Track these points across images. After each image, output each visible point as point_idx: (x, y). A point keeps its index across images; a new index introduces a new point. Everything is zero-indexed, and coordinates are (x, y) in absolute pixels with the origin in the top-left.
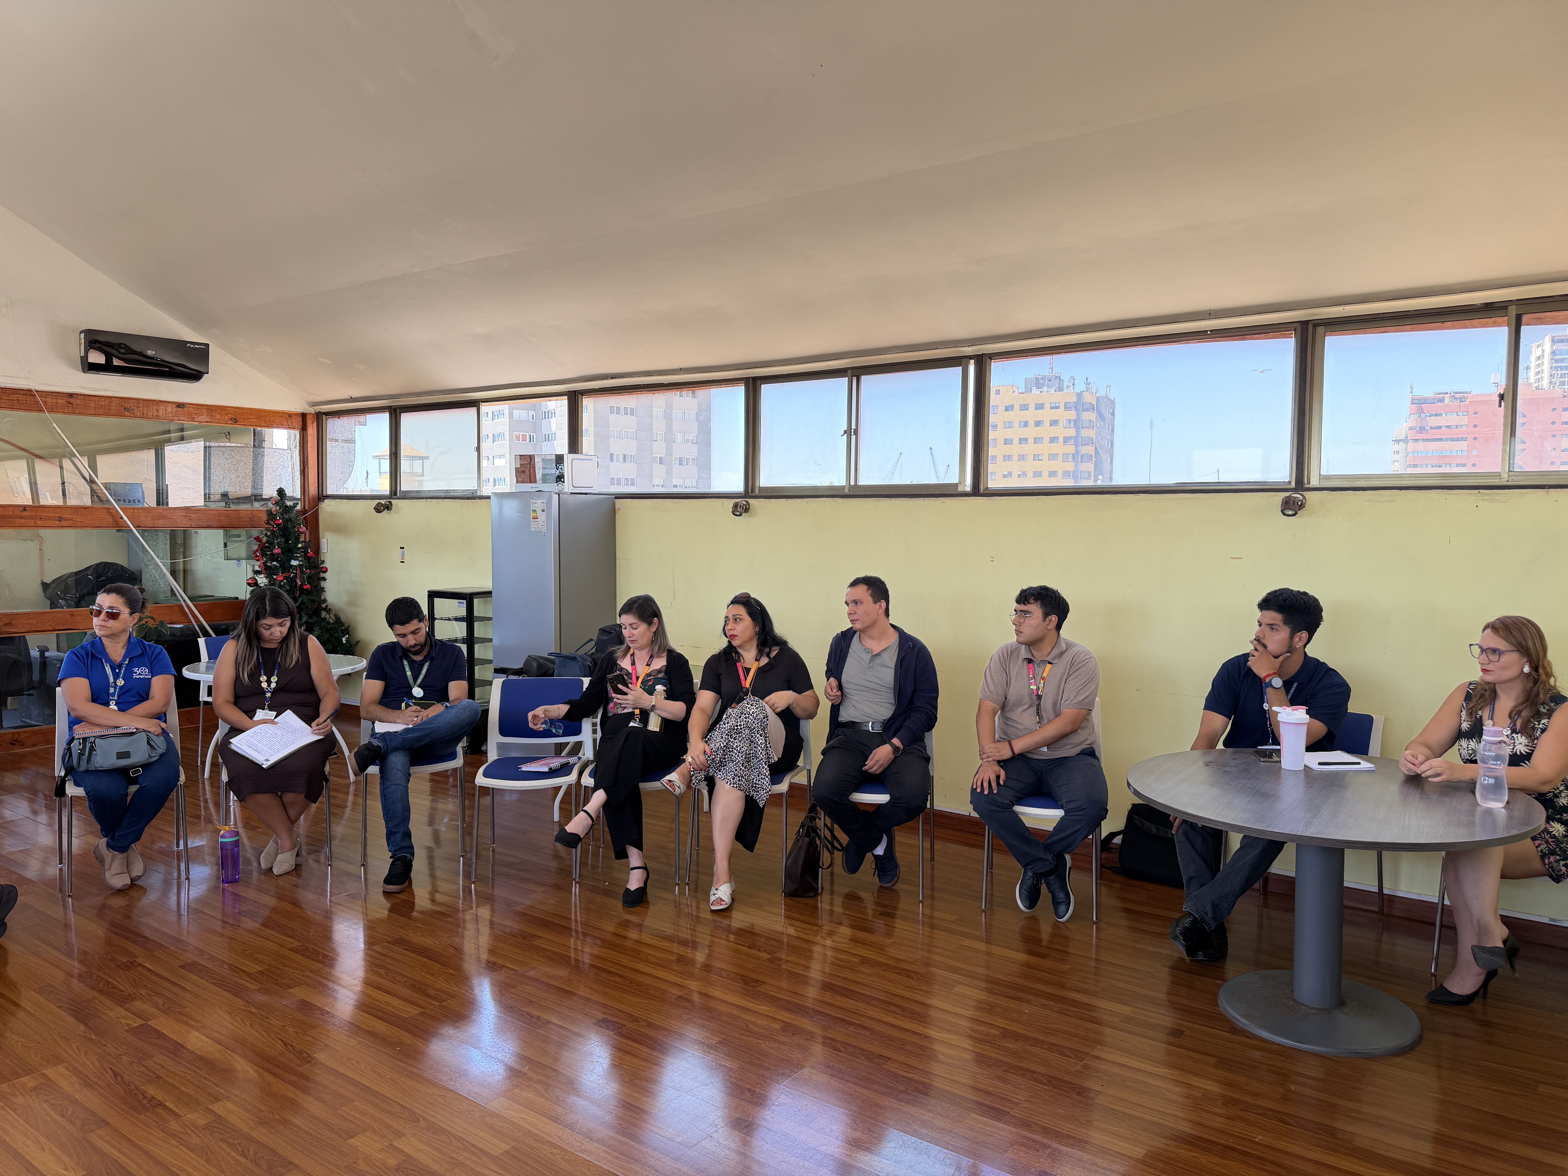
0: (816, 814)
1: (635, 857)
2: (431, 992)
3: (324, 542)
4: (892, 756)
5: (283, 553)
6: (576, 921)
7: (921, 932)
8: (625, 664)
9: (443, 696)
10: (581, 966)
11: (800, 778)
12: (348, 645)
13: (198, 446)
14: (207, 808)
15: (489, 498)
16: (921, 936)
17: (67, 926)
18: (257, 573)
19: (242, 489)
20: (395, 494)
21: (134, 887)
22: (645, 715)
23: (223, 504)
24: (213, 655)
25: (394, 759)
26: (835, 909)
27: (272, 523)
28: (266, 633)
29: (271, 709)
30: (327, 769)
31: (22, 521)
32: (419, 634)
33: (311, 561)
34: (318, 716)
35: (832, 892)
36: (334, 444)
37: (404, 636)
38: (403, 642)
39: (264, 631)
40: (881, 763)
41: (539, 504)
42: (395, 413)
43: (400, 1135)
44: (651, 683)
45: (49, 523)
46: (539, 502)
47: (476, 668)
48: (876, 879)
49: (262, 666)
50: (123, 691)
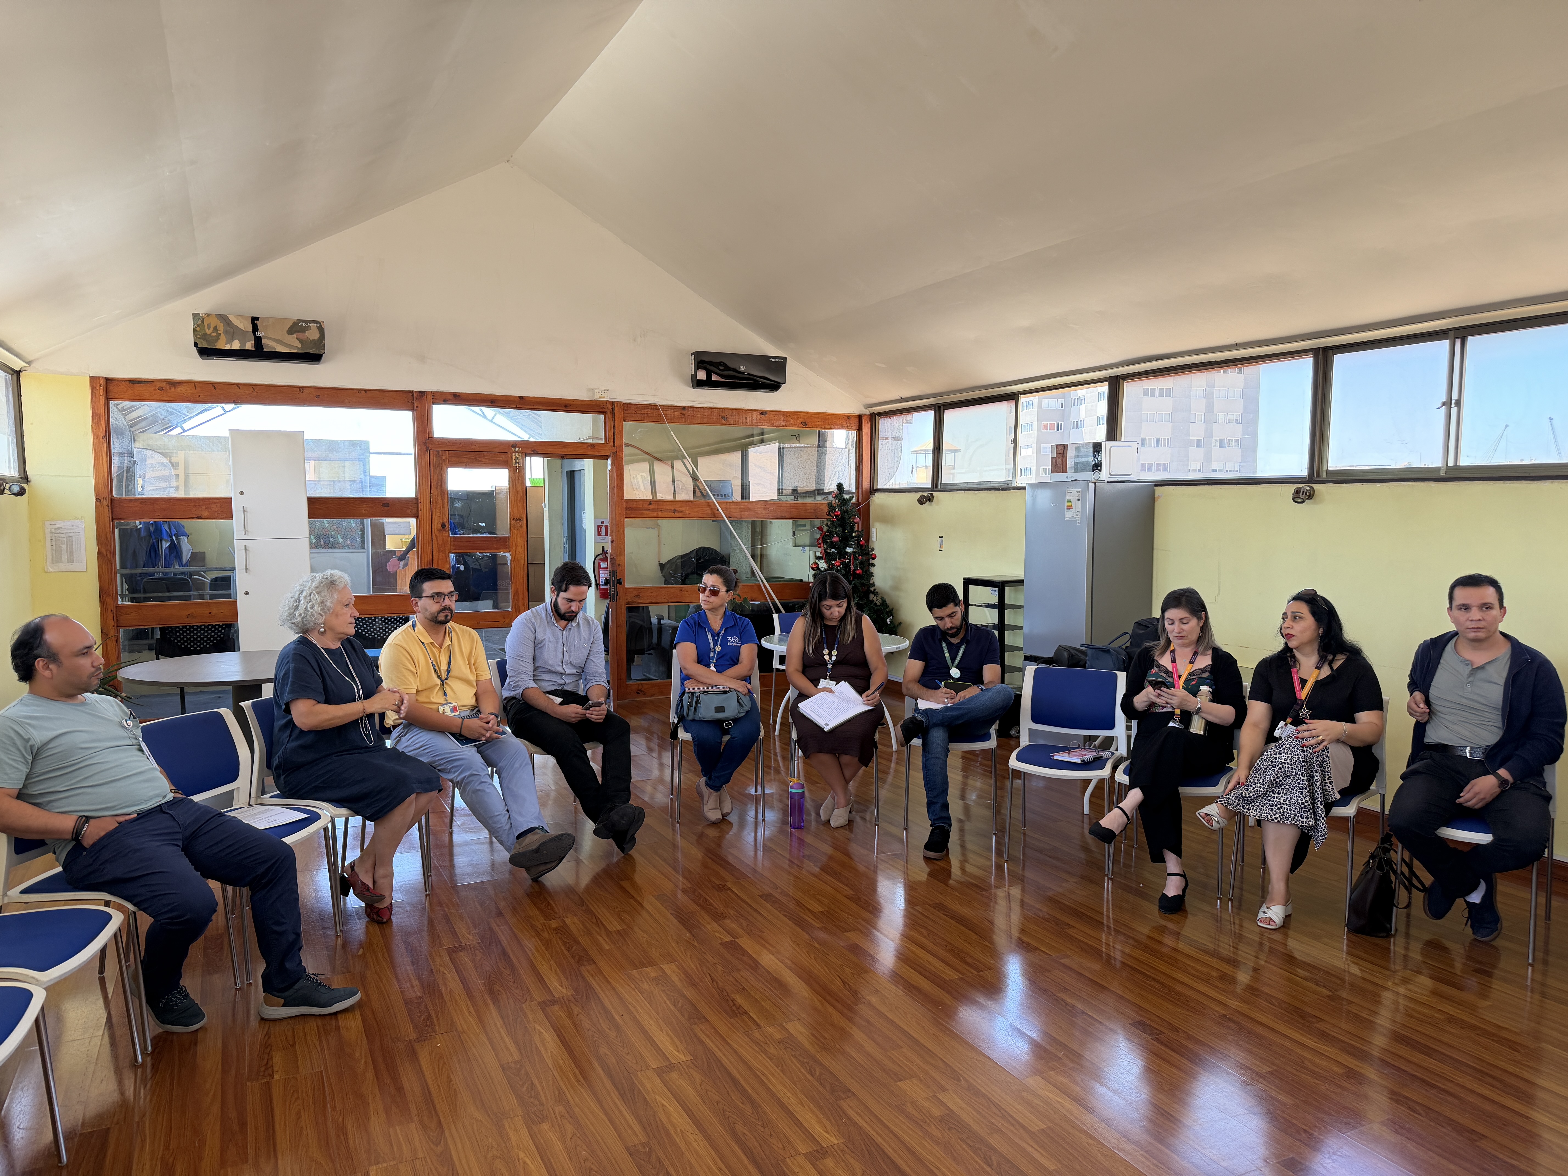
0: (1391, 845)
1: (1172, 863)
2: (969, 960)
3: (873, 531)
4: (1498, 790)
5: (840, 541)
6: (1108, 917)
7: (1529, 999)
8: (1165, 661)
9: (978, 680)
10: (1113, 962)
11: (1371, 803)
12: (892, 626)
13: (774, 446)
14: (776, 760)
15: (1024, 488)
16: (1528, 1004)
17: (674, 846)
18: (819, 558)
19: (809, 485)
20: (937, 486)
21: (723, 822)
22: (1186, 717)
23: (793, 498)
24: (786, 628)
25: (935, 734)
26: (1411, 954)
27: (832, 515)
28: (827, 613)
29: (832, 679)
30: (877, 736)
31: (648, 512)
32: (955, 618)
33: (863, 548)
34: (868, 688)
35: (1407, 935)
36: (885, 441)
37: (942, 618)
38: (941, 624)
39: (825, 611)
40: (1482, 796)
41: (1074, 493)
42: (939, 410)
43: (944, 1089)
44: (1194, 682)
45: (666, 514)
46: (1074, 491)
47: (1006, 654)
48: (1469, 930)
49: (825, 641)
50: (721, 656)
